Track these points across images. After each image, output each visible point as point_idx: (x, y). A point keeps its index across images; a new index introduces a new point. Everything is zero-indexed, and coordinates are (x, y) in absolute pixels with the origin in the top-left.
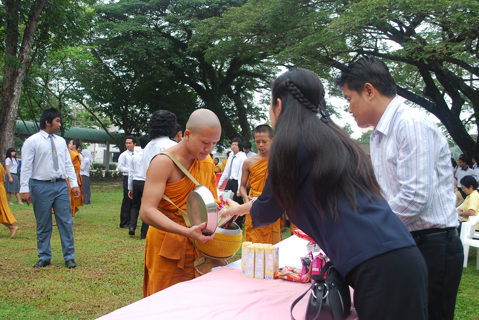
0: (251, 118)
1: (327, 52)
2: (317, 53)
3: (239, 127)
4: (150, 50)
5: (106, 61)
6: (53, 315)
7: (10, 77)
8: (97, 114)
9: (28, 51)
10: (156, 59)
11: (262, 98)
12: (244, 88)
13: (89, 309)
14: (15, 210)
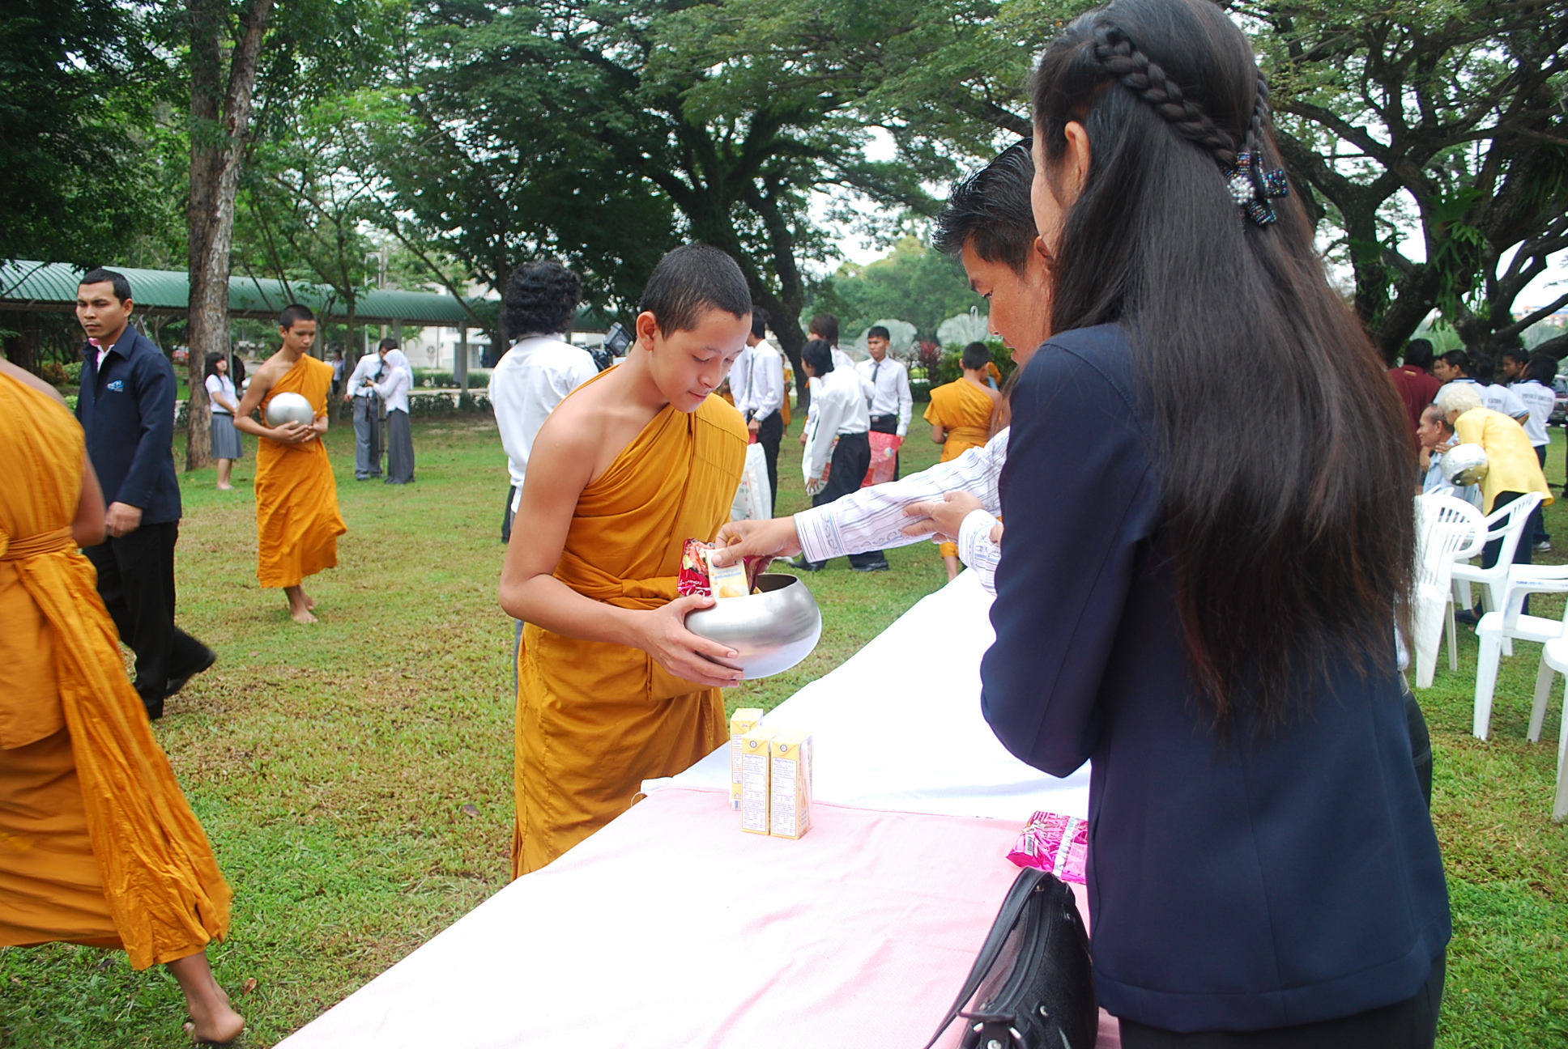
0: (805, 256)
1: (987, 89)
2: (964, 92)
3: (777, 278)
4: (550, 93)
5: (448, 124)
6: (267, 828)
7: (205, 174)
8: (431, 255)
9: (245, 105)
10: (567, 117)
11: (830, 207)
12: (787, 184)
13: (365, 805)
14: (230, 505)
